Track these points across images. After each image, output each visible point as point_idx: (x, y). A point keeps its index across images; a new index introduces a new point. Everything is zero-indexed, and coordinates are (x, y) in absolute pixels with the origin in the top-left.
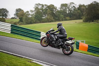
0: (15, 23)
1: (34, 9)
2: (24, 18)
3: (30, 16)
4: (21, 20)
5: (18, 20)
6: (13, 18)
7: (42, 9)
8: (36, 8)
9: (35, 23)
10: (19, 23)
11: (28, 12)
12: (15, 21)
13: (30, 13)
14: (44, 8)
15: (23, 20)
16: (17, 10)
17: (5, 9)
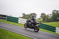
0: (40, 22)
1: (52, 14)
2: (46, 18)
3: (49, 18)
4: (44, 20)
5: (42, 20)
6: (39, 19)
7: (57, 14)
8: (53, 13)
9: (52, 22)
10: (42, 21)
11: (48, 15)
12: (40, 20)
13: (49, 16)
14: (58, 13)
15: (45, 20)
16: (42, 14)
17: (35, 14)
